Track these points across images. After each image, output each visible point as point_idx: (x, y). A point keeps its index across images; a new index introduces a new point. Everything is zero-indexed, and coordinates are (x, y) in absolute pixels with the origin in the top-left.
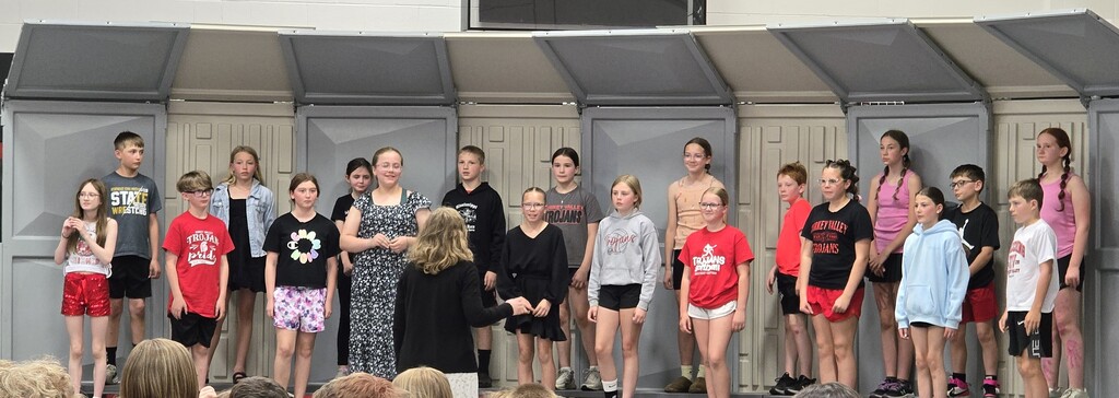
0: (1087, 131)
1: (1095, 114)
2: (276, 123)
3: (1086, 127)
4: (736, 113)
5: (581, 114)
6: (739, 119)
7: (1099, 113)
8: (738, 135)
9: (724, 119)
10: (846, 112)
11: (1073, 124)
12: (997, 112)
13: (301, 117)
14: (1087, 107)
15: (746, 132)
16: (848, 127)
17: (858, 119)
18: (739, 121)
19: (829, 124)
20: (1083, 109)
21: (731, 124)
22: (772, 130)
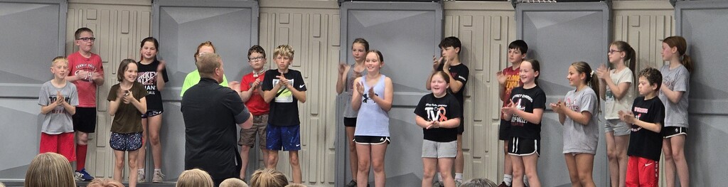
0: (674, 21)
1: (679, 11)
2: (140, 9)
3: (673, 18)
4: (443, 6)
5: (340, 6)
6: (444, 11)
7: (682, 10)
8: (444, 22)
9: (435, 11)
10: (515, 7)
11: (665, 17)
12: (614, 8)
13: (156, 6)
14: (674, 6)
15: (449, 20)
16: (516, 16)
17: (523, 11)
18: (445, 12)
19: (504, 14)
20: (672, 7)
21: (439, 14)
22: (466, 19)
